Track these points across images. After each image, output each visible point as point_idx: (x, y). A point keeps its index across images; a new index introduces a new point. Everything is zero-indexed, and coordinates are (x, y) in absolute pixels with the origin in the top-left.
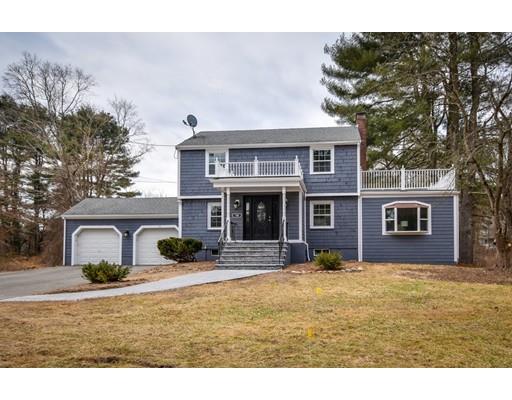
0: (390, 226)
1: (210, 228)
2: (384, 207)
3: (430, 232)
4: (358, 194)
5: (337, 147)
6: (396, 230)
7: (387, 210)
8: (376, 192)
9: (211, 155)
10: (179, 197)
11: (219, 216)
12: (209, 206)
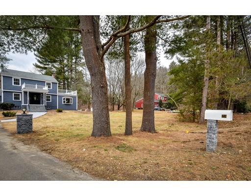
0: (64, 102)
2: (63, 98)
3: (72, 104)
4: (57, 94)
5: (53, 83)
6: (66, 103)
9: (14, 79)
10: (2, 90)
11: (17, 97)
12: (13, 94)
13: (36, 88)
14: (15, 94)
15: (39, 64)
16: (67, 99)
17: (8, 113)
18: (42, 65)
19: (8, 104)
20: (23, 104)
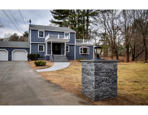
0: (81, 52)
1: (38, 51)
2: (80, 47)
3: (89, 54)
4: (75, 44)
5: (70, 33)
6: (83, 53)
7: (81, 48)
8: (79, 44)
9: (40, 32)
10: (31, 42)
11: (41, 48)
12: (39, 45)
13: (59, 38)
14: (39, 46)
15: (54, 20)
16: (84, 49)
17: (39, 63)
18: (57, 21)
19: (35, 54)
20: (47, 55)
